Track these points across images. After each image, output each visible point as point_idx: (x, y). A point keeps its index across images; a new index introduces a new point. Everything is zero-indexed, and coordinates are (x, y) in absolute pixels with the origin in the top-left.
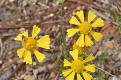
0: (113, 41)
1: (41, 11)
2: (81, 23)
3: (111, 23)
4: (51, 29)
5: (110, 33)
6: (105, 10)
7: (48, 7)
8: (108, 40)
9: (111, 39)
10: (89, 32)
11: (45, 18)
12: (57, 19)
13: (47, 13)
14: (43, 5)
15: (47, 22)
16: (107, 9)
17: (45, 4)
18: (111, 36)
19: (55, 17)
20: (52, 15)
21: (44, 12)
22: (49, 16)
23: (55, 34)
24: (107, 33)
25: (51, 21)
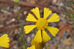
0: (70, 39)
1: (4, 17)
2: (37, 19)
3: (67, 23)
4: (13, 33)
5: (66, 32)
6: (61, 12)
7: (10, 13)
8: (65, 38)
9: (68, 37)
10: (46, 27)
11: (8, 23)
12: (18, 23)
13: (9, 19)
14: (5, 12)
15: (10, 27)
16: (62, 11)
17: (7, 10)
18: (67, 34)
19: (17, 22)
20: (13, 20)
21: (6, 18)
22: (11, 21)
23: (17, 37)
24: (64, 32)
25: (13, 26)
